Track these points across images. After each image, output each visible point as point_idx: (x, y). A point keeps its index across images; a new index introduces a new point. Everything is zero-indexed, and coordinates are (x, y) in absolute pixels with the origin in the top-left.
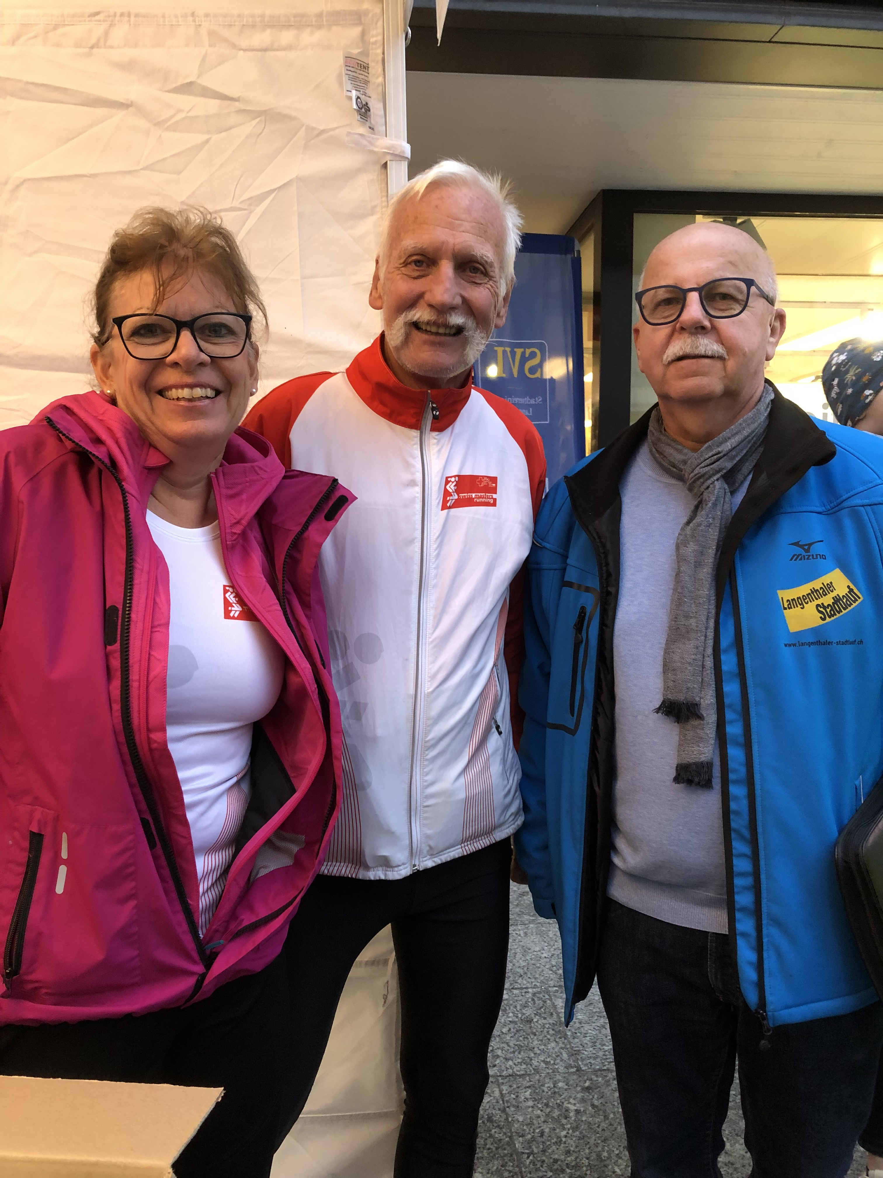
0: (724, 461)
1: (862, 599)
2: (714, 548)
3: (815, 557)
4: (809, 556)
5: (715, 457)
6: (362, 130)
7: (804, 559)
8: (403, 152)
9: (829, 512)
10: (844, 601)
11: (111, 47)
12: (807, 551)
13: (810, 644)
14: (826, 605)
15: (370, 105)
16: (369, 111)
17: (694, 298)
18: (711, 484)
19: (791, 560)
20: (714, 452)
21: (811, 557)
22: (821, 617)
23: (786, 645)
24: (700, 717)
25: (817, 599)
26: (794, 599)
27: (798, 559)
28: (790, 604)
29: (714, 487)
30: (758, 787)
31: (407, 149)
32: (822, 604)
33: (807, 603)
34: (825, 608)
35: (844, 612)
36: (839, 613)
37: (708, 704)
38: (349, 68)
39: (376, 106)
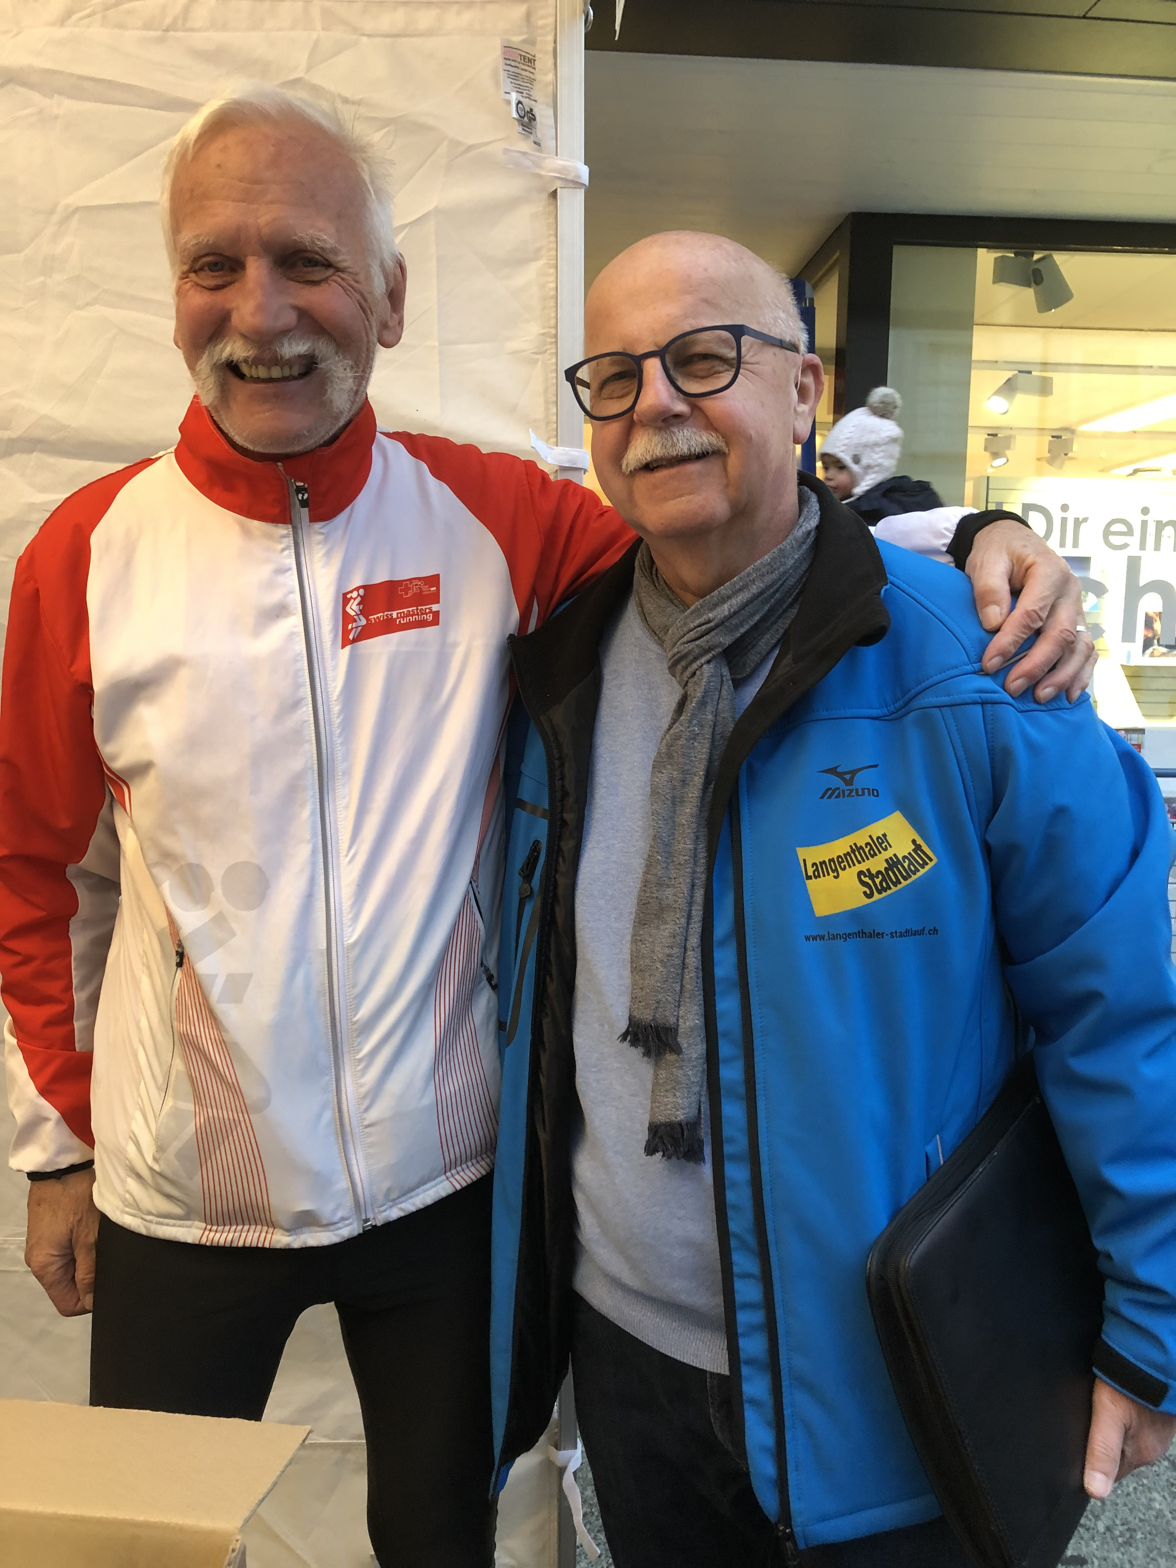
0: (716, 634)
1: (935, 860)
2: (701, 773)
3: (860, 793)
4: (852, 791)
5: (704, 627)
6: (525, 146)
7: (844, 796)
8: (579, 177)
9: (893, 716)
10: (906, 865)
11: (192, 30)
12: (849, 782)
13: (846, 936)
14: (874, 872)
15: (536, 112)
16: (535, 120)
17: (653, 368)
18: (697, 669)
19: (822, 797)
20: (702, 620)
21: (854, 793)
22: (865, 893)
23: (807, 938)
24: (677, 1050)
25: (859, 862)
26: (824, 862)
27: (834, 796)
28: (817, 869)
29: (702, 674)
30: (764, 1169)
31: (584, 172)
32: (868, 870)
33: (844, 869)
34: (872, 877)
35: (904, 883)
36: (895, 886)
37: (690, 1028)
38: (508, 62)
39: (543, 114)
